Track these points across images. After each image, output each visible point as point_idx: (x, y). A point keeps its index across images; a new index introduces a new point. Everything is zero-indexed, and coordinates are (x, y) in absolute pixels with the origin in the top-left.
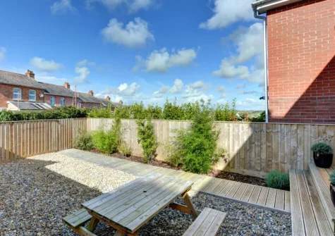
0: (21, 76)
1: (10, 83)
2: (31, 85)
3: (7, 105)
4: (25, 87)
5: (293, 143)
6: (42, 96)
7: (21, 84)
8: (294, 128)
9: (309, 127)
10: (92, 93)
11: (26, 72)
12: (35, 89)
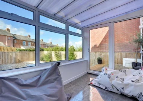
0: (26, 37)
1: (22, 39)
2: (29, 40)
3: (21, 47)
4: (27, 41)
5: (94, 58)
6: (33, 44)
7: (26, 40)
8: (95, 53)
9: (98, 53)
10: (52, 43)
11: (28, 35)
12: (30, 41)
